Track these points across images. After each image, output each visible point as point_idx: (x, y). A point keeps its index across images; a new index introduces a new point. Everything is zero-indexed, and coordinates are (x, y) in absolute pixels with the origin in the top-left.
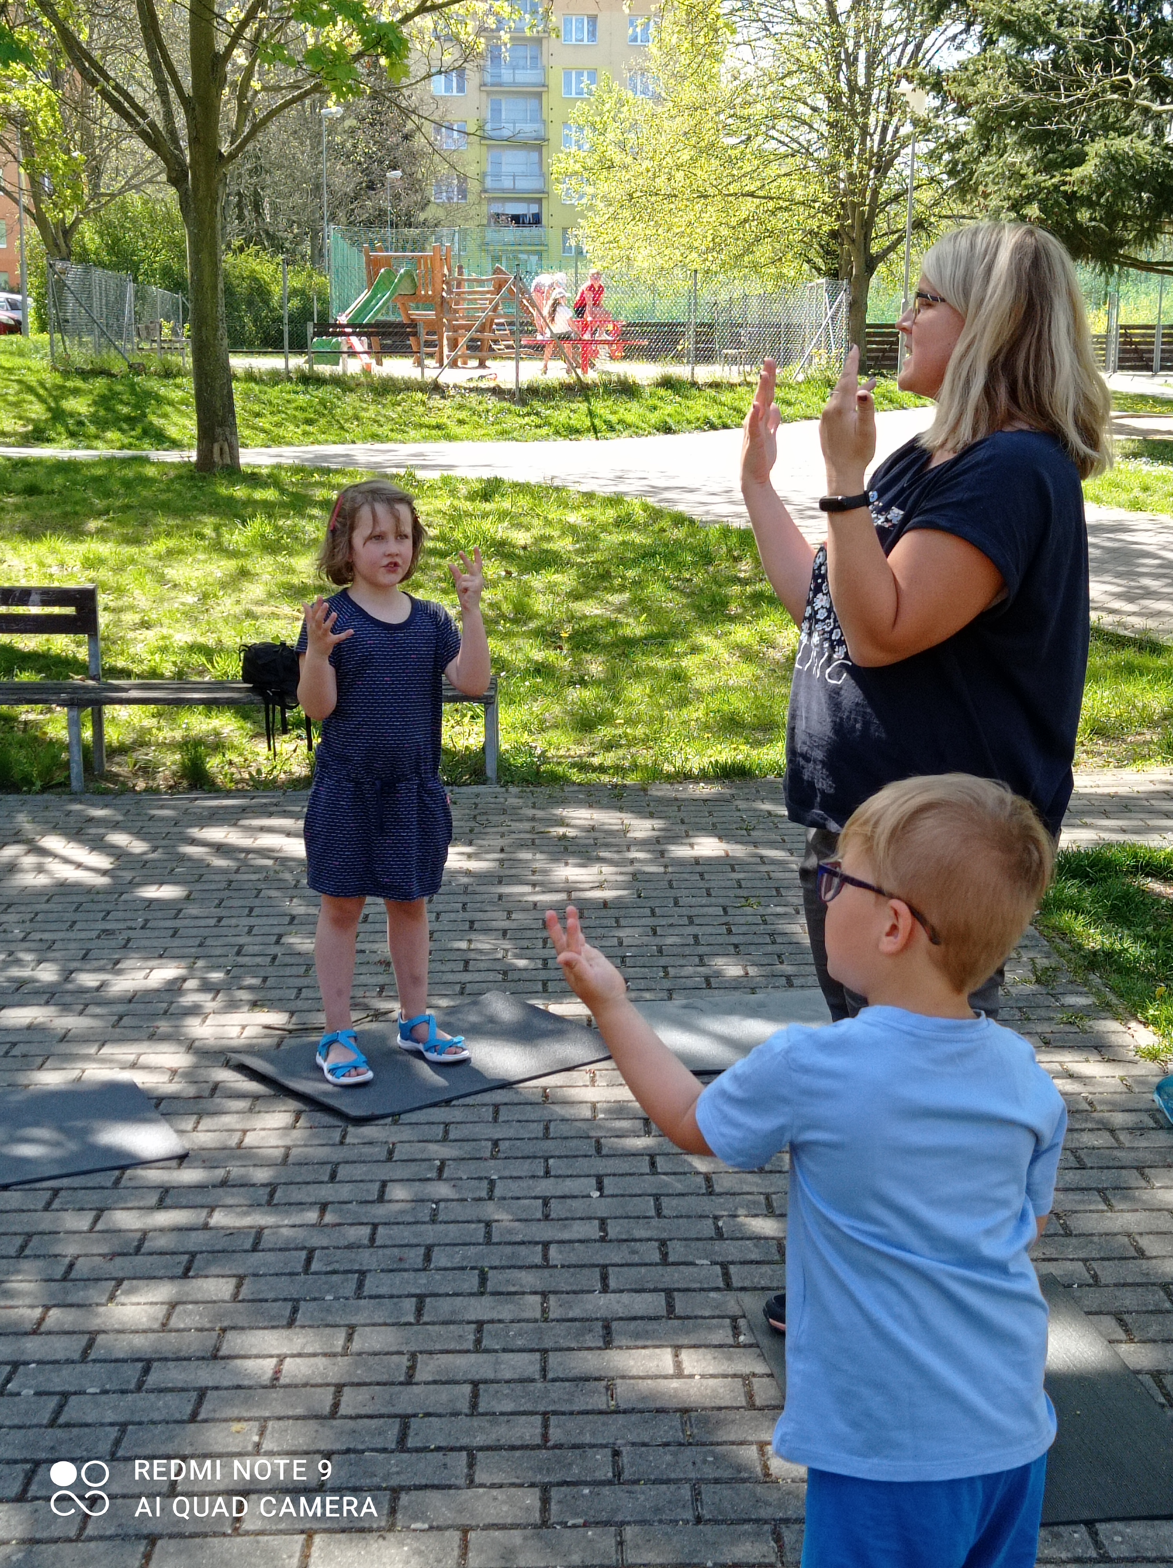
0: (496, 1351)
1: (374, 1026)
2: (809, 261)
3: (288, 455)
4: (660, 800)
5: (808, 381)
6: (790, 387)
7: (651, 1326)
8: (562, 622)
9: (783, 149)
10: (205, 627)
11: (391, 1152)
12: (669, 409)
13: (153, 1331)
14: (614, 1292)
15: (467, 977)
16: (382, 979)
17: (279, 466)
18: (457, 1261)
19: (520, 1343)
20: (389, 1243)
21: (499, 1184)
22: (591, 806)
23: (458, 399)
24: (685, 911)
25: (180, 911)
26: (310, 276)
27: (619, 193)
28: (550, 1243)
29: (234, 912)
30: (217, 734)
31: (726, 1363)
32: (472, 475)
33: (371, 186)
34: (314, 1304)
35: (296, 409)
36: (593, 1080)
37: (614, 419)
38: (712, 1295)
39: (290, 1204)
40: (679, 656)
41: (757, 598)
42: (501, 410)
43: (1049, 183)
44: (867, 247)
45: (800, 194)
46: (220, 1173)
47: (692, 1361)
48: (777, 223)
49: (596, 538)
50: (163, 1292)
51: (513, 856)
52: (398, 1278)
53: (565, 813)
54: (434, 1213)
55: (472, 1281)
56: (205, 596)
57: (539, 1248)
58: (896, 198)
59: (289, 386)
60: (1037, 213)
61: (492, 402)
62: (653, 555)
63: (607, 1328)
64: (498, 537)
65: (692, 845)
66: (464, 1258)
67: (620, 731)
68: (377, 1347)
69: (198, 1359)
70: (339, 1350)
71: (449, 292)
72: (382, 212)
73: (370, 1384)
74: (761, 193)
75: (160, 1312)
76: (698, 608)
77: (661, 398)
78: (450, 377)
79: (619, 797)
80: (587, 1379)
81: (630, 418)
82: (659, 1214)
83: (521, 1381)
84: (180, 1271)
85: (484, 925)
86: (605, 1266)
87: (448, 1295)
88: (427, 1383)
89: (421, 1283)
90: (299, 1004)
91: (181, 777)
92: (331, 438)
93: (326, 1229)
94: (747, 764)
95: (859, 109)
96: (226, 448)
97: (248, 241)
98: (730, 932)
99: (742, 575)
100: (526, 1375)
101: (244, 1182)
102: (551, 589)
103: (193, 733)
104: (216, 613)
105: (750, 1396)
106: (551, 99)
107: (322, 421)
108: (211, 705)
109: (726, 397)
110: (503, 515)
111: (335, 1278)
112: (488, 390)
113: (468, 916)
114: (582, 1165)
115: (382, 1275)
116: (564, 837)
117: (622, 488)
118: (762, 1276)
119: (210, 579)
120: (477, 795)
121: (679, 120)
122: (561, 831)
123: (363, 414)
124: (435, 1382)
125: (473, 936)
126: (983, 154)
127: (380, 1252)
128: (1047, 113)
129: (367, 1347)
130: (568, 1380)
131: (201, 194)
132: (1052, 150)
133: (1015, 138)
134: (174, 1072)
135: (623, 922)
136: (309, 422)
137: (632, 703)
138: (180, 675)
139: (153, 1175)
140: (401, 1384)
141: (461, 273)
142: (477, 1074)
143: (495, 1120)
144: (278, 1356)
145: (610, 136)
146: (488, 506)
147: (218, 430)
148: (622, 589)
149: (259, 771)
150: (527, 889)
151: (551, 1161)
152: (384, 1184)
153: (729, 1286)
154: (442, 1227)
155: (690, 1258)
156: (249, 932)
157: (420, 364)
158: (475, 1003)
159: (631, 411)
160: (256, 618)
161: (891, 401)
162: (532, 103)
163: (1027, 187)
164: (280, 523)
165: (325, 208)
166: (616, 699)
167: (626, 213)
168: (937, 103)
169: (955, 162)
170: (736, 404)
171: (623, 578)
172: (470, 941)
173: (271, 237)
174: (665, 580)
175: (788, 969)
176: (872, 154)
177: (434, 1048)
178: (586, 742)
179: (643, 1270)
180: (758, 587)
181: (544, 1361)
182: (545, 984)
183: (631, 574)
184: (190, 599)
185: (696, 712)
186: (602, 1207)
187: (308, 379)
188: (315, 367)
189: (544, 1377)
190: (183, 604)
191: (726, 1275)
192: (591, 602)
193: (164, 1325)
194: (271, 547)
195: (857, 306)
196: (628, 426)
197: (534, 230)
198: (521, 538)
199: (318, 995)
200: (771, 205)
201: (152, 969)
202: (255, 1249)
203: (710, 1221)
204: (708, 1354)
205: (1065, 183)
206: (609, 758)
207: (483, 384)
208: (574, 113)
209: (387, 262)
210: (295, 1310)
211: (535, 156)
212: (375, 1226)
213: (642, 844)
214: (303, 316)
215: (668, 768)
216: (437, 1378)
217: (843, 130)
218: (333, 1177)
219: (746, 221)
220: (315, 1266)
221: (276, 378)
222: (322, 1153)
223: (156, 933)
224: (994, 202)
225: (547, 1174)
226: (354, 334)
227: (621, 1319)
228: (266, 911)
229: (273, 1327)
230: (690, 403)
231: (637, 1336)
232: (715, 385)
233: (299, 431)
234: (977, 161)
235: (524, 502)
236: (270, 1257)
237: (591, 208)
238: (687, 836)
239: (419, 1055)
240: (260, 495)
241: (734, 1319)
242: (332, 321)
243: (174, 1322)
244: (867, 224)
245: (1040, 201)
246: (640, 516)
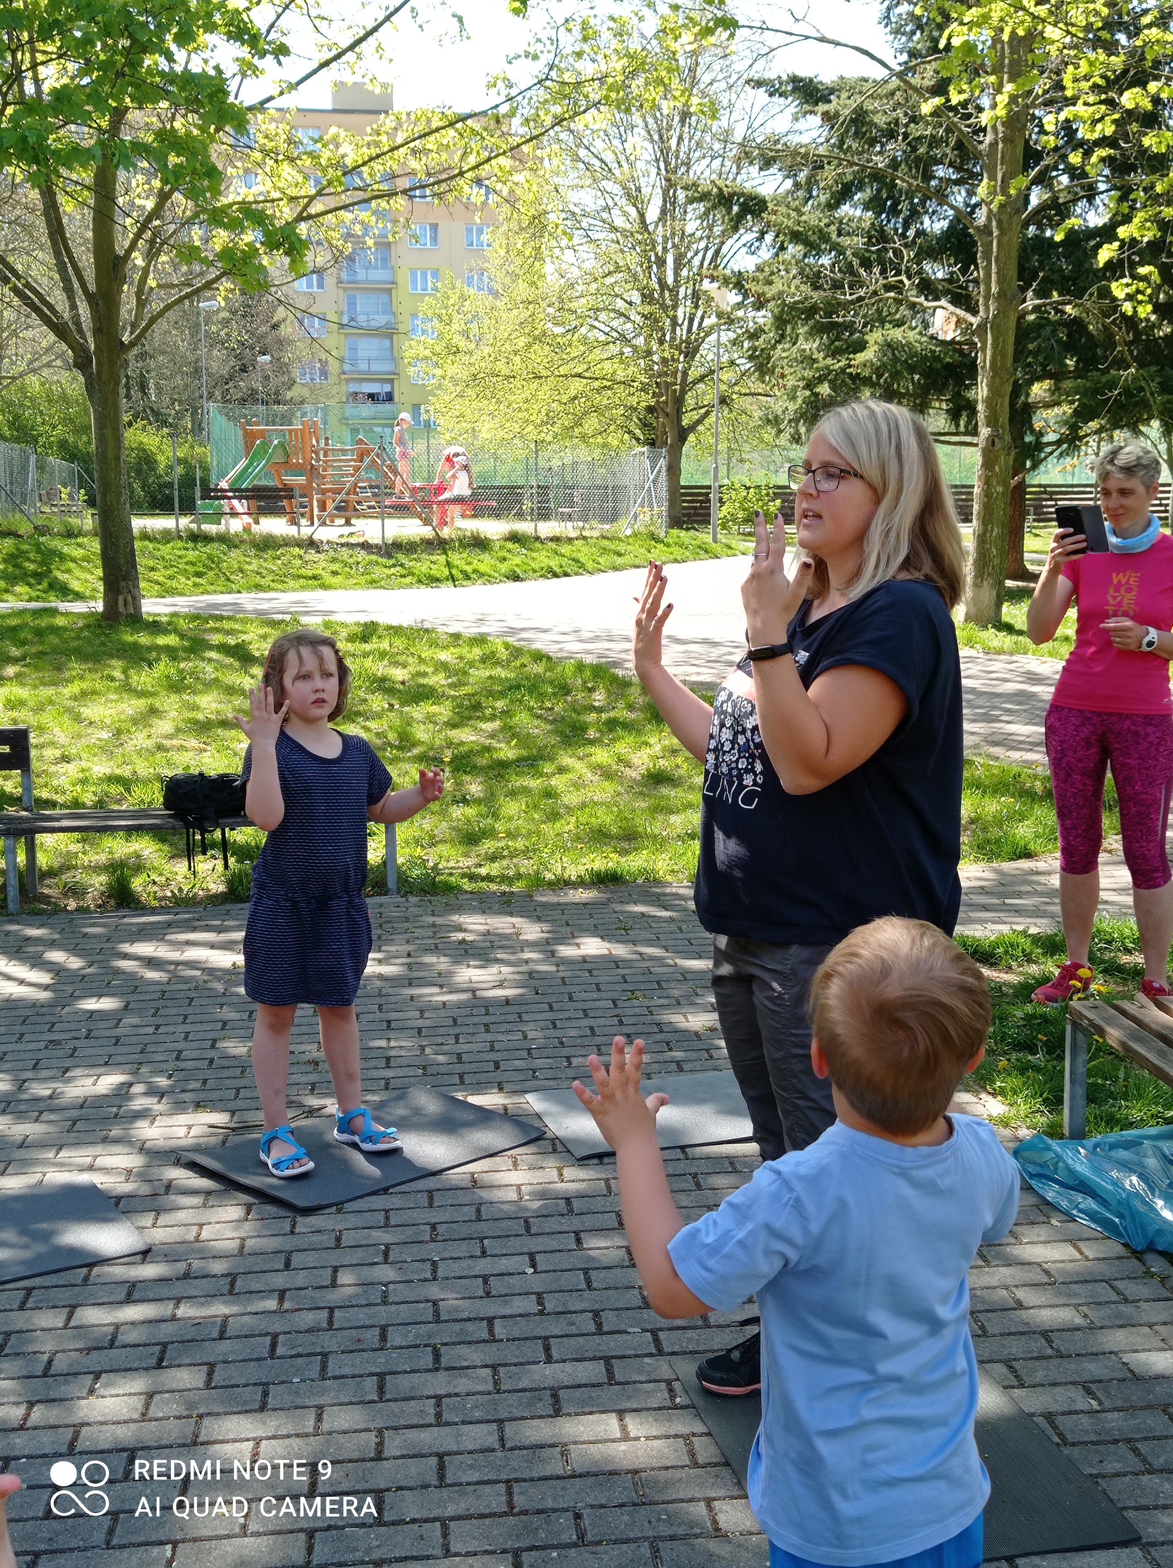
0: (456, 1424)
1: (310, 1122)
2: (630, 432)
3: (183, 604)
4: (544, 905)
5: (635, 535)
6: (620, 540)
7: (594, 1392)
8: (441, 747)
9: (602, 338)
10: (120, 760)
11: (338, 1239)
12: (517, 560)
13: (135, 1421)
14: (557, 1362)
15: (389, 1073)
16: (312, 1078)
17: (175, 615)
18: (410, 1340)
19: (477, 1414)
20: (346, 1325)
21: (441, 1266)
22: (484, 912)
23: (332, 553)
24: (579, 1005)
25: (120, 1020)
26: (192, 447)
27: (465, 375)
28: (494, 1318)
29: (169, 1020)
30: (138, 856)
31: (667, 1424)
32: (350, 619)
33: (244, 369)
34: (283, 1386)
35: (187, 563)
36: (515, 1164)
37: (469, 569)
38: (647, 1360)
39: (251, 1292)
40: (549, 776)
41: (612, 724)
42: (370, 563)
43: (837, 367)
44: (679, 420)
45: (621, 375)
46: (181, 1267)
47: (635, 1424)
48: (601, 400)
49: (465, 673)
50: (138, 1384)
51: (419, 960)
52: (357, 1357)
53: (461, 919)
54: (385, 1295)
55: (427, 1359)
56: (119, 732)
57: (484, 1324)
58: (701, 379)
59: (180, 544)
60: (828, 391)
61: (362, 556)
62: (518, 687)
63: (555, 1396)
64: (379, 674)
65: (578, 945)
66: (417, 1336)
67: (502, 844)
68: (346, 1426)
69: (179, 1446)
70: (311, 1430)
71: (318, 460)
72: (254, 392)
73: (343, 1462)
74: (587, 375)
75: (138, 1403)
76: (562, 734)
77: (509, 551)
78: (323, 534)
79: (508, 903)
80: (542, 1447)
81: (483, 568)
82: (590, 1287)
83: (483, 1451)
84: (153, 1361)
85: (401, 1024)
86: (546, 1338)
87: (406, 1372)
88: (396, 1458)
89: (380, 1362)
90: (239, 1104)
91: (109, 897)
92: (219, 589)
93: (287, 1315)
94: (619, 870)
95: (669, 302)
96: (130, 598)
97: (136, 416)
98: (621, 1023)
99: (597, 704)
100: (487, 1444)
101: (204, 1273)
102: (430, 719)
103: (117, 856)
104: (129, 747)
105: (692, 1454)
106: (402, 294)
107: (211, 574)
108: (130, 831)
109: (565, 549)
110: (383, 655)
111: (299, 1361)
112: (358, 545)
113: (384, 1016)
114: (515, 1244)
115: (343, 1356)
116: (463, 941)
117: (484, 629)
118: (690, 1340)
119: (123, 717)
120: (381, 906)
121: (515, 312)
122: (460, 936)
123: (247, 567)
124: (403, 1457)
125: (392, 1035)
126: (779, 342)
127: (339, 1333)
128: (832, 307)
129: (336, 1426)
130: (525, 1448)
131: (104, 377)
132: (838, 339)
133: (806, 328)
134: (129, 1172)
135: (525, 1017)
136: (199, 575)
137: (510, 819)
138: (100, 804)
139: (118, 1271)
140: (372, 1460)
141: (327, 444)
142: (408, 1162)
143: (431, 1205)
144: (254, 1439)
145: (455, 327)
146: (367, 647)
147: (123, 584)
148: (493, 718)
149: (180, 890)
150: (436, 990)
151: (486, 1242)
152: (335, 1270)
153: (660, 1352)
154: (393, 1308)
155: (623, 1327)
156: (186, 1038)
157: (294, 522)
158: (401, 1097)
159: (484, 562)
160: (167, 750)
161: (706, 551)
162: (384, 297)
163: (818, 369)
164: (182, 665)
165: (204, 389)
166: (496, 816)
167: (470, 392)
168: (739, 298)
169: (755, 349)
170: (575, 555)
171: (494, 708)
172: (389, 1039)
173: (156, 413)
174: (531, 709)
175: (678, 1055)
176: (682, 341)
177: (370, 1139)
178: (473, 854)
179: (581, 1340)
180: (612, 714)
181: (501, 1430)
182: (461, 1076)
183: (500, 704)
184: (105, 735)
185: (567, 825)
186: (538, 1283)
187: (196, 538)
188: (203, 527)
189: (503, 1446)
190: (99, 739)
191: (657, 1341)
192: (466, 730)
193: (143, 1415)
194: (176, 686)
195: (674, 470)
196: (482, 575)
197: (387, 407)
198: (399, 674)
199: (255, 1094)
200: (596, 384)
201: (99, 1076)
202: (222, 1337)
203: (637, 1291)
204: (650, 1416)
205: (850, 366)
206: (494, 869)
207: (352, 540)
208: (423, 307)
209: (262, 434)
210: (266, 1394)
211: (386, 342)
212: (331, 1310)
213: (533, 945)
214: (188, 482)
215: (549, 876)
216: (405, 1452)
217: (656, 321)
218: (287, 1265)
219: (575, 398)
220: (280, 1351)
221: (167, 537)
222: (274, 1243)
223: (100, 1042)
224: (791, 382)
225: (484, 1254)
226: (234, 497)
227: (567, 1387)
228: (199, 1018)
229: (247, 1412)
230: (534, 555)
231: (583, 1403)
232: (556, 539)
233: (190, 583)
234: (774, 347)
235: (399, 643)
236: (236, 1345)
237: (440, 387)
238: (574, 937)
239: (355, 1146)
240: (161, 641)
241: (669, 1382)
242: (212, 486)
243: (153, 1412)
244: (679, 401)
245: (830, 381)
246: (503, 654)
